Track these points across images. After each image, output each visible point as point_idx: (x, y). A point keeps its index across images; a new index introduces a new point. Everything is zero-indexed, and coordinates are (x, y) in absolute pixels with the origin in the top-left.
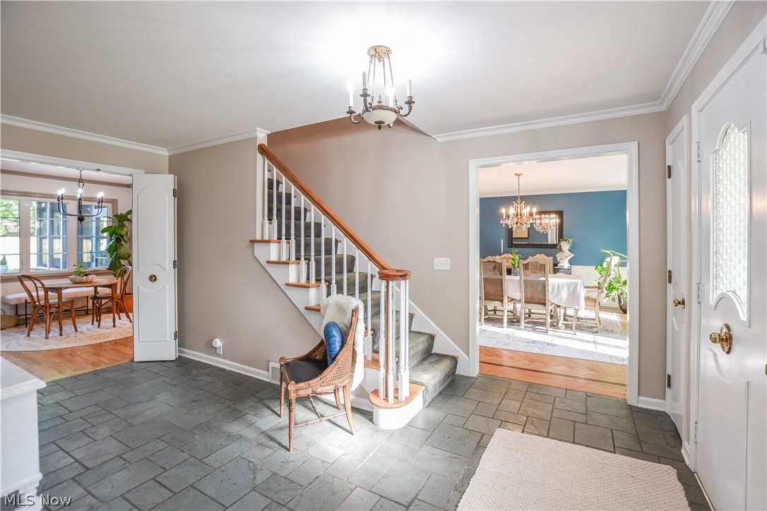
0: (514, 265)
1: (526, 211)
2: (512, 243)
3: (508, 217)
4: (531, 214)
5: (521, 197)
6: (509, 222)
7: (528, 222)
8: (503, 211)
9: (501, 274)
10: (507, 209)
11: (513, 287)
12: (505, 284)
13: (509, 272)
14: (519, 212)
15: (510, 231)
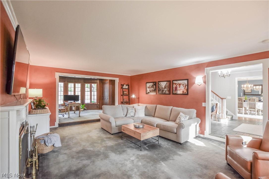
0: (246, 99)
1: (249, 86)
2: (245, 94)
3: (244, 87)
4: (251, 87)
5: (248, 81)
6: (244, 89)
7: (250, 89)
8: (243, 86)
9: (242, 102)
10: (244, 85)
11: (245, 104)
12: (243, 104)
13: (244, 101)
14: (247, 86)
15: (244, 91)
